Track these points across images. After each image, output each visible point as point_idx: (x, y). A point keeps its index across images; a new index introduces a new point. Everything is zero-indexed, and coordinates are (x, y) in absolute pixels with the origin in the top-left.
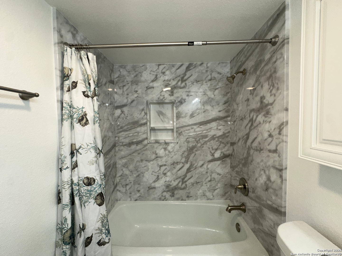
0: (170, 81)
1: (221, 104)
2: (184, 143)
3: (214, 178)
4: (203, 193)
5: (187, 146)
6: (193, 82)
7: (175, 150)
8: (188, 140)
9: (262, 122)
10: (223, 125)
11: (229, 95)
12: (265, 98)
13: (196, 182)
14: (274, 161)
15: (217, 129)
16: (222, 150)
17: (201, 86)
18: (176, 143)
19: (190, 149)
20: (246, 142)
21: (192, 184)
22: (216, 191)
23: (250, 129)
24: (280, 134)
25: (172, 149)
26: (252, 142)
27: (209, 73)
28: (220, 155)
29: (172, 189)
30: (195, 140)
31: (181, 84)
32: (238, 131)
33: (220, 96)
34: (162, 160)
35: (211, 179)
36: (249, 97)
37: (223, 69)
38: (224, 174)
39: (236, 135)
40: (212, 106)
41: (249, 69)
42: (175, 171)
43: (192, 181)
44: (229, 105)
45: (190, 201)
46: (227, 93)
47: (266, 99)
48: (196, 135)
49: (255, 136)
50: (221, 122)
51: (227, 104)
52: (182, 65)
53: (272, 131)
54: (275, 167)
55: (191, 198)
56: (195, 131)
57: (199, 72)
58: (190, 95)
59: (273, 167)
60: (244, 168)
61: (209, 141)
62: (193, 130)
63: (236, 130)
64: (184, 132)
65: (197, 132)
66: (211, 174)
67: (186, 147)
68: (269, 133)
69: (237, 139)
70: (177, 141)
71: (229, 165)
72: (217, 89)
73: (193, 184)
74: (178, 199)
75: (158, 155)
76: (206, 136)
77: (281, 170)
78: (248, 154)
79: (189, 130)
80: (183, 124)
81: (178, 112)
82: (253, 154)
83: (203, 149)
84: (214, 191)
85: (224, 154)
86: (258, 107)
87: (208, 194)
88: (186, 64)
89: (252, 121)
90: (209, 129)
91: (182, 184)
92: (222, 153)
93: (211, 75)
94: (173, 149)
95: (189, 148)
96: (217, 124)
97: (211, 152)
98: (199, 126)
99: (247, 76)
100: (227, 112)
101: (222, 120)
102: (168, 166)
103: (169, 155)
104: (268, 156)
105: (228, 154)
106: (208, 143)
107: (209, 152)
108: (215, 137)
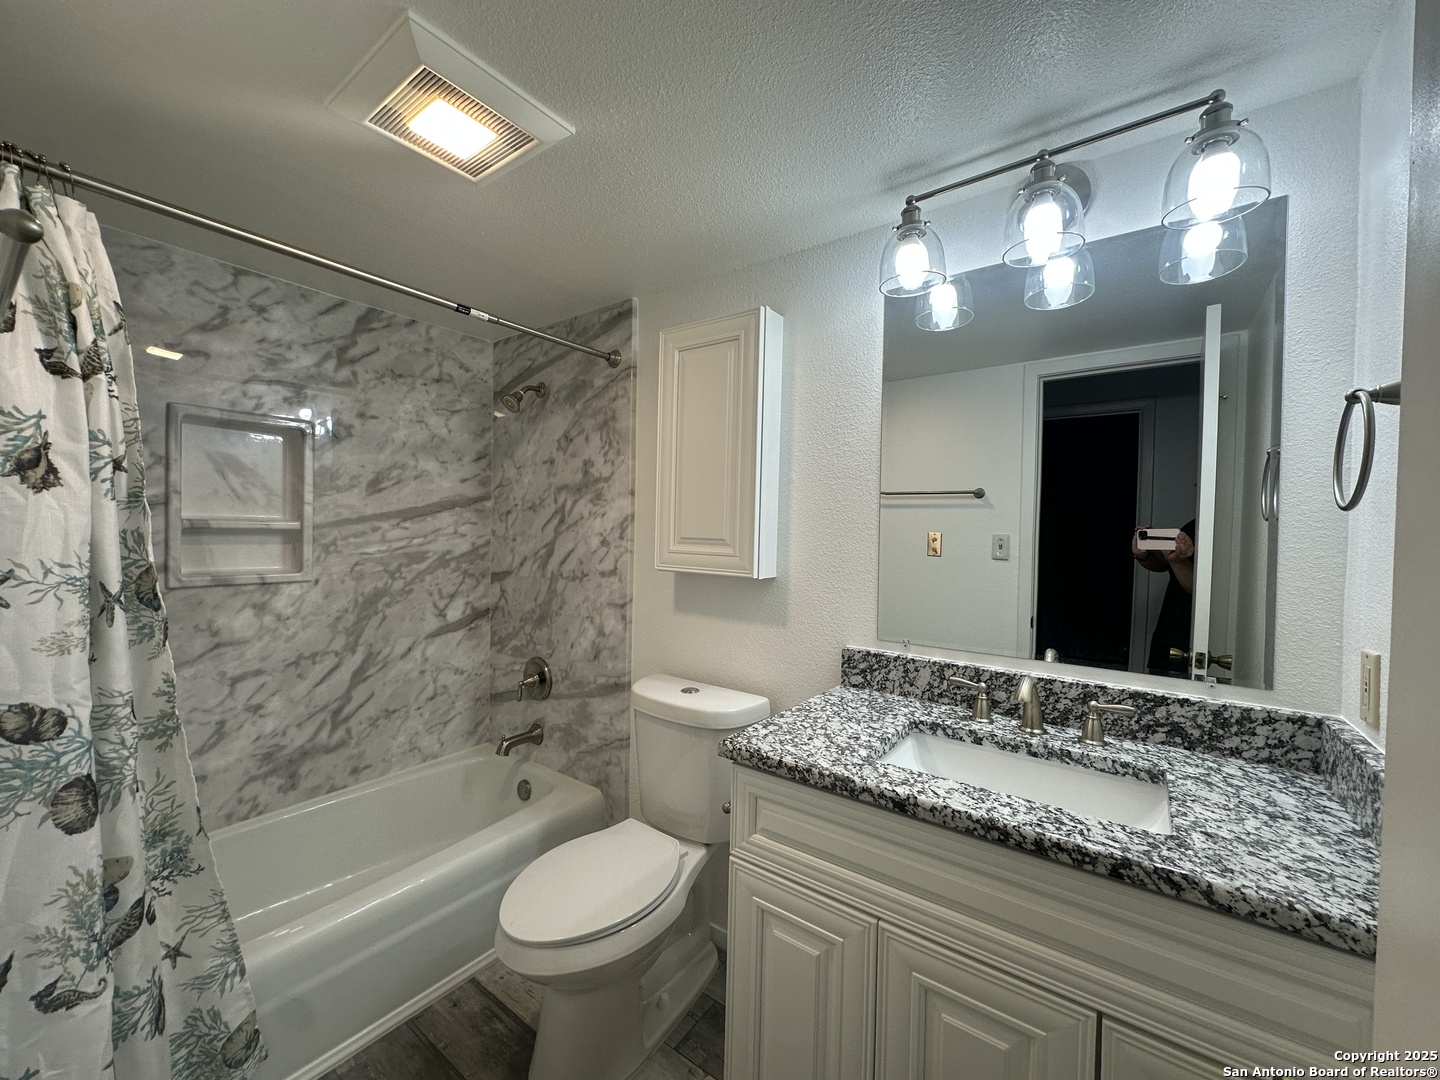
0: (289, 348)
1: (467, 459)
2: (343, 582)
3: (445, 687)
4: (411, 743)
5: (356, 592)
6: (380, 372)
7: (307, 608)
8: (358, 568)
9: (586, 515)
10: (471, 523)
11: (489, 435)
12: (593, 465)
13: (387, 711)
14: (611, 593)
15: (455, 532)
16: (468, 596)
17: (407, 392)
18: (309, 584)
19: (364, 603)
20: (544, 566)
21: (371, 722)
22: (451, 726)
23: (557, 533)
24: (621, 538)
25: (293, 605)
26: (563, 562)
27: (433, 358)
28: (464, 612)
29: (290, 761)
30: (386, 571)
31: (336, 370)
32: (519, 539)
33: (466, 436)
34: (242, 655)
35: (435, 690)
36: (555, 455)
37: (474, 358)
38: (474, 669)
39: (512, 551)
40: (443, 463)
41: (556, 389)
42: (303, 687)
43: (370, 710)
44: (489, 464)
45: (363, 784)
46: (485, 430)
47: (595, 468)
48: (388, 553)
49: (570, 546)
50: (468, 514)
51: (483, 463)
52: (340, 305)
53: (607, 532)
54: (612, 605)
55: (368, 770)
56: (384, 540)
57: (402, 347)
58: (368, 414)
59: (608, 604)
60: (538, 631)
61: (430, 570)
62: (377, 536)
63: (511, 537)
64: (344, 543)
65: (390, 541)
66: (435, 674)
67: (351, 596)
68: (602, 539)
69: (518, 560)
70: (315, 576)
71: (489, 639)
72: (457, 411)
73: (373, 722)
74: (314, 792)
75: (225, 637)
76: (421, 557)
77: (623, 606)
78: (552, 592)
79: (363, 534)
80: (338, 514)
81: (321, 467)
82: (565, 587)
83: (410, 597)
84: (445, 726)
85: (473, 609)
86: (578, 481)
87: (428, 742)
88: (359, 307)
89: (561, 513)
90: (433, 532)
91: (334, 728)
92: (469, 607)
93: (440, 365)
94: (297, 605)
95: (360, 599)
96: (455, 518)
97: (435, 606)
98: (398, 524)
99: (548, 404)
100: (484, 483)
101: (471, 508)
102: (270, 674)
103: (277, 629)
104: (600, 586)
105: (483, 608)
106: (428, 578)
107: (430, 605)
108: (448, 557)
